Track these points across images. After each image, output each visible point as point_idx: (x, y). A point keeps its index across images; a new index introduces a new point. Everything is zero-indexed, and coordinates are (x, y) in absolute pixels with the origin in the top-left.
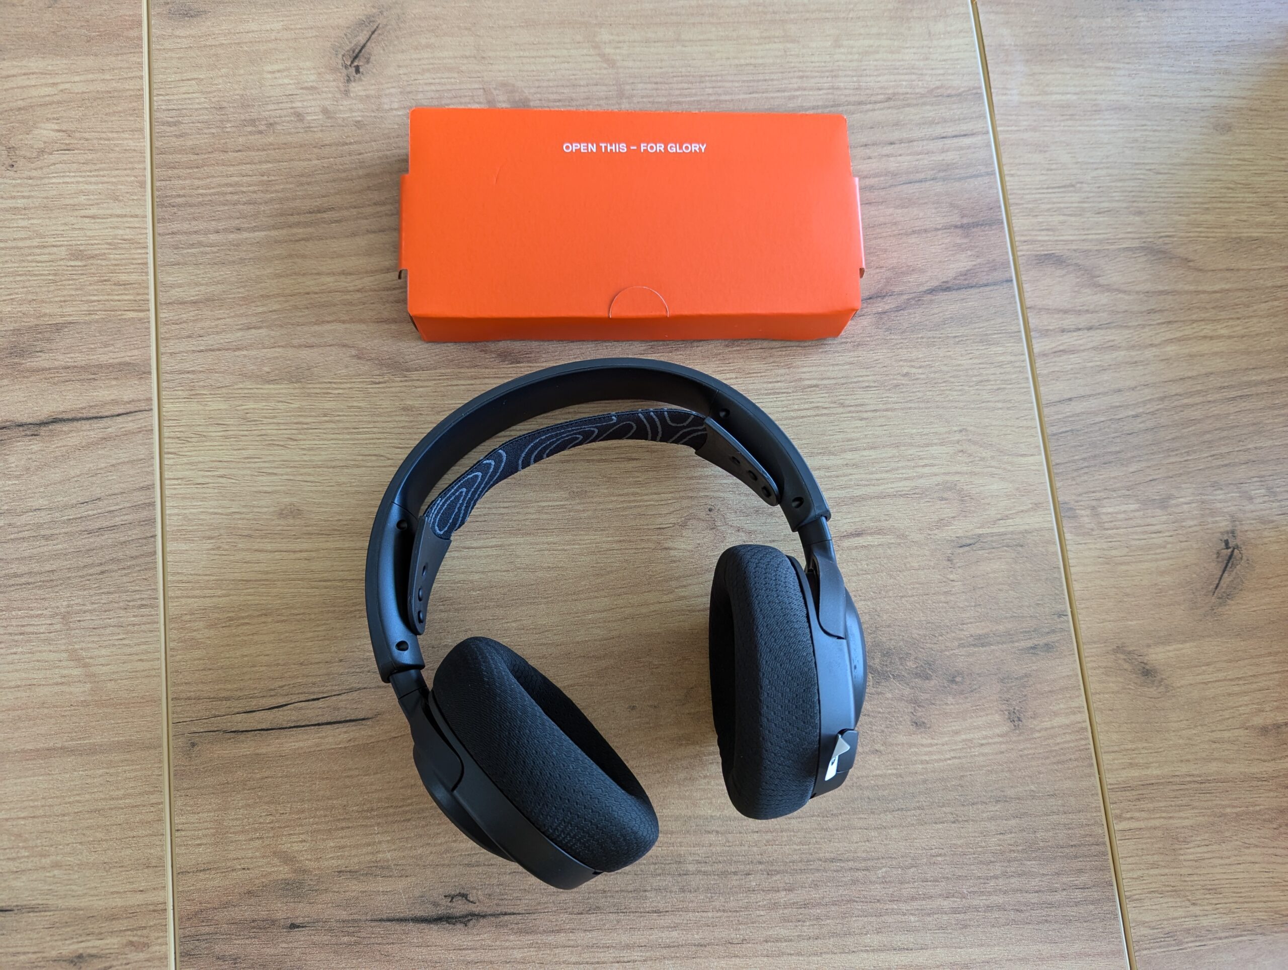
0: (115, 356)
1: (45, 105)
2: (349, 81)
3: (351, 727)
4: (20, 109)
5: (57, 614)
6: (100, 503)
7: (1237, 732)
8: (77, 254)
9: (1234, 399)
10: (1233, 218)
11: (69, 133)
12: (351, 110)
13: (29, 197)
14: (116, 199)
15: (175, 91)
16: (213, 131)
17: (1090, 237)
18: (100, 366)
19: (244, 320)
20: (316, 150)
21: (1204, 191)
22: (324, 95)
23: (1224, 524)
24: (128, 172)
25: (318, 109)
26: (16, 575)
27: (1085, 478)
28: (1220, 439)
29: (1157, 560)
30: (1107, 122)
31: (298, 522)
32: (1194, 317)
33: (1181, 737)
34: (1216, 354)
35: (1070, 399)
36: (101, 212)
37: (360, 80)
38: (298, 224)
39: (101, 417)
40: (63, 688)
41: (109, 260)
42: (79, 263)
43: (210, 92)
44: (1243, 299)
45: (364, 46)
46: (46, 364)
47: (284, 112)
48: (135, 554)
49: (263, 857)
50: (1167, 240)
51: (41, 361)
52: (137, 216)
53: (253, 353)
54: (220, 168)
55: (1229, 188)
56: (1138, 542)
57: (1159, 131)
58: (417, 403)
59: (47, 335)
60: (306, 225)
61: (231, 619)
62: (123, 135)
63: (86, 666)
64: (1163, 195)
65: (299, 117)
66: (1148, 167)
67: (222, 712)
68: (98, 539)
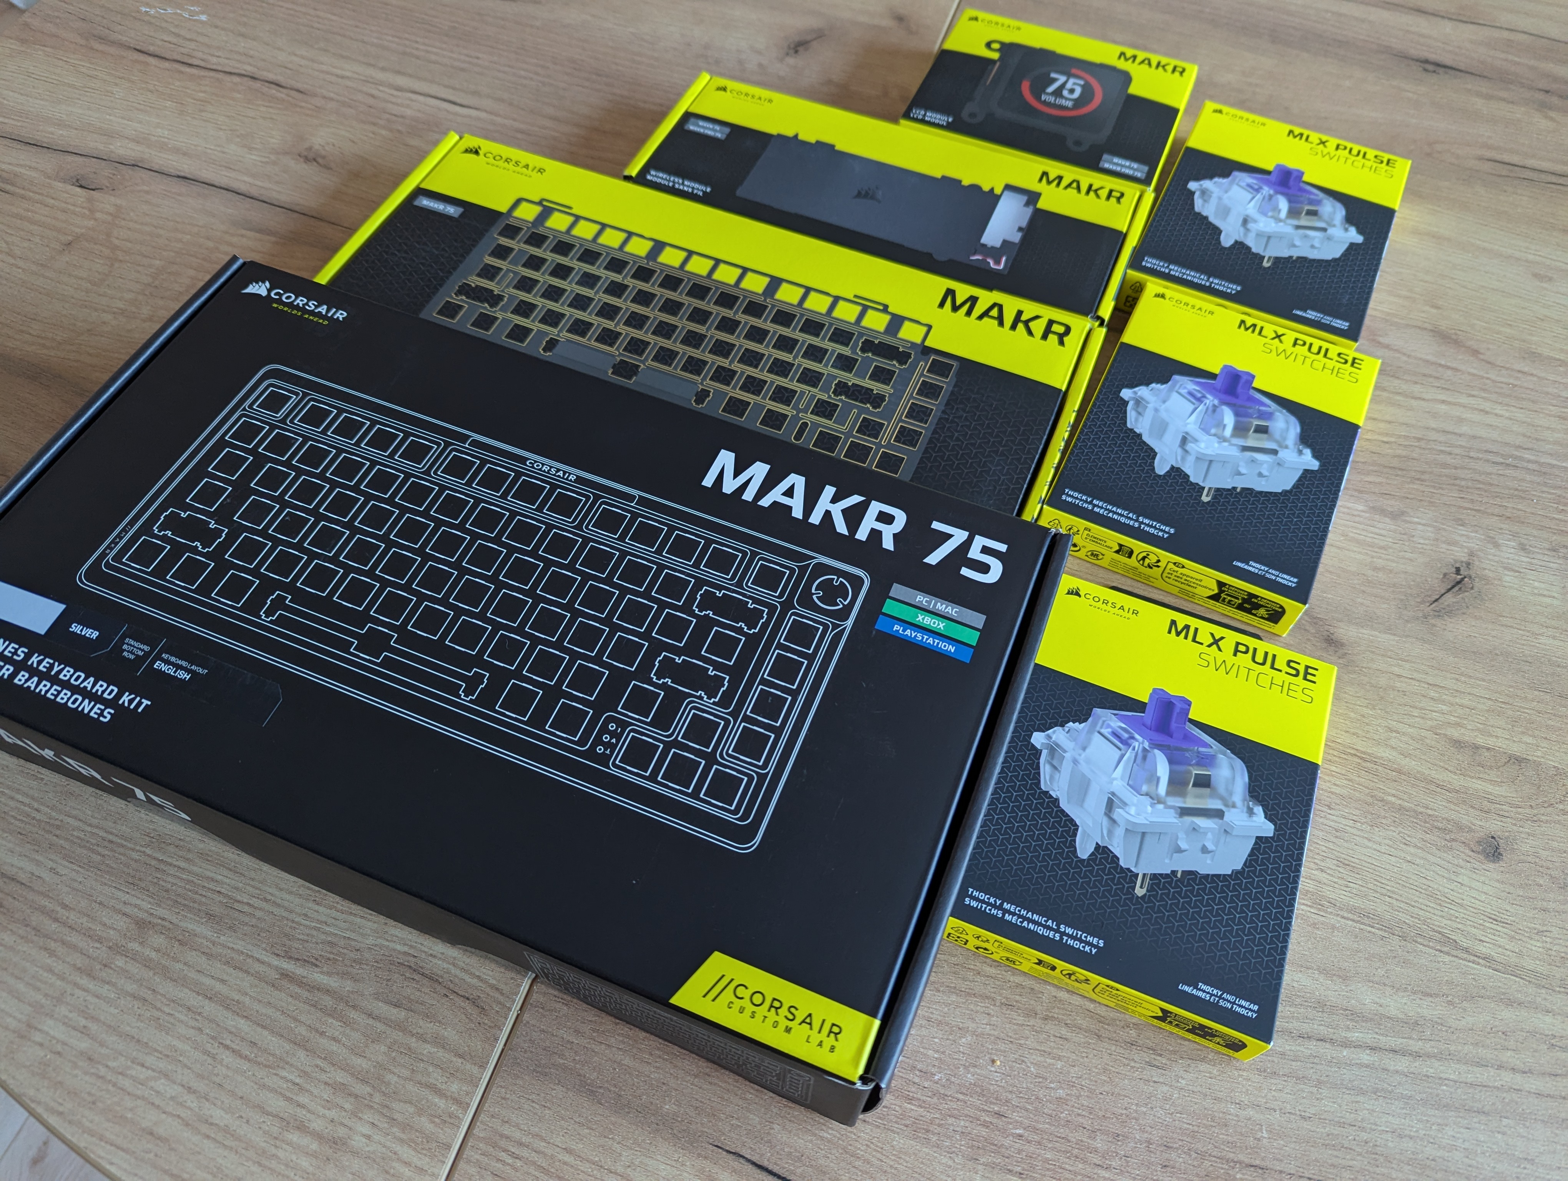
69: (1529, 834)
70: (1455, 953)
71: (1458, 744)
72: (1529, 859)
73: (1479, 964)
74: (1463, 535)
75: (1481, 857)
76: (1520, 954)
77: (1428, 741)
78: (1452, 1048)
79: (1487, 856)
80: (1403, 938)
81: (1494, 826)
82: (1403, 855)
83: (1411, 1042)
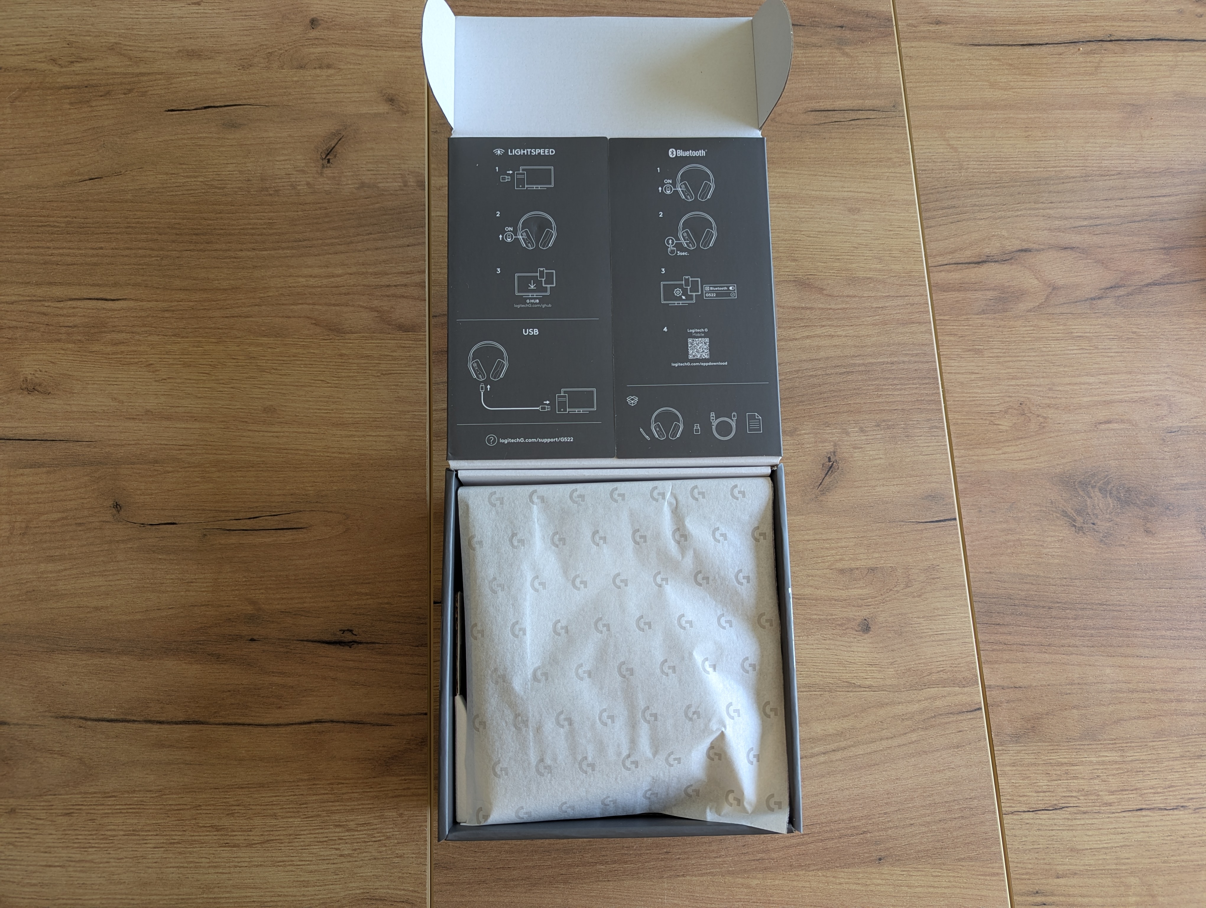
0: (951, 296)
1: (1008, 441)
2: (834, 452)
3: (818, 108)
4: (1022, 438)
5: (966, 169)
6: (951, 221)
7: (345, 67)
8: (979, 352)
9: (305, 240)
10: (278, 350)
11: (992, 423)
12: (832, 434)
13: (1009, 385)
14: (962, 383)
15: (935, 448)
16: (911, 422)
17: (378, 341)
18: (959, 291)
19: (886, 312)
20: (852, 409)
21: (293, 368)
22: (848, 443)
23: (328, 172)
24: (957, 399)
25: (852, 435)
26: (988, 188)
27: (407, 202)
28: (319, 218)
29: (374, 156)
30: (351, 416)
31: (850, 206)
32: (319, 289)
33: (378, 68)
34: (310, 267)
35: (408, 246)
36: (968, 376)
37: (827, 453)
38: (859, 365)
39: (955, 264)
40: (959, 135)
41: (961, 349)
42: (977, 347)
43: (915, 446)
44: (283, 298)
45: (827, 474)
46: (988, 293)
47: (871, 433)
48: (931, 195)
49: (857, 56)
50: (327, 337)
51: (990, 294)
52: (949, 373)
53: (879, 294)
54: (905, 400)
55: (276, 369)
56: (383, 166)
57: (316, 409)
58: (789, 263)
59: (988, 308)
60: (854, 365)
61: (880, 161)
62: (962, 421)
63: (949, 145)
64: (322, 366)
65: (862, 430)
66: (329, 385)
67: (881, 120)
68: (950, 204)
69: (882, 611)
70: (854, 690)
71: (842, 571)
72: (883, 625)
73: (866, 691)
74: (829, 433)
75: (861, 633)
76: (884, 679)
77: (828, 576)
78: (859, 739)
79: (863, 631)
80: (830, 691)
81: (865, 613)
82: (824, 646)
83: (841, 743)
